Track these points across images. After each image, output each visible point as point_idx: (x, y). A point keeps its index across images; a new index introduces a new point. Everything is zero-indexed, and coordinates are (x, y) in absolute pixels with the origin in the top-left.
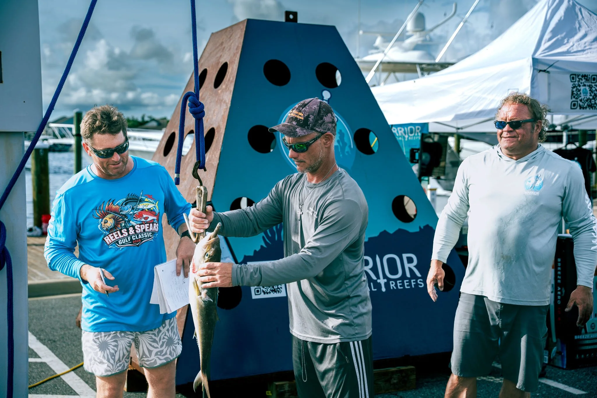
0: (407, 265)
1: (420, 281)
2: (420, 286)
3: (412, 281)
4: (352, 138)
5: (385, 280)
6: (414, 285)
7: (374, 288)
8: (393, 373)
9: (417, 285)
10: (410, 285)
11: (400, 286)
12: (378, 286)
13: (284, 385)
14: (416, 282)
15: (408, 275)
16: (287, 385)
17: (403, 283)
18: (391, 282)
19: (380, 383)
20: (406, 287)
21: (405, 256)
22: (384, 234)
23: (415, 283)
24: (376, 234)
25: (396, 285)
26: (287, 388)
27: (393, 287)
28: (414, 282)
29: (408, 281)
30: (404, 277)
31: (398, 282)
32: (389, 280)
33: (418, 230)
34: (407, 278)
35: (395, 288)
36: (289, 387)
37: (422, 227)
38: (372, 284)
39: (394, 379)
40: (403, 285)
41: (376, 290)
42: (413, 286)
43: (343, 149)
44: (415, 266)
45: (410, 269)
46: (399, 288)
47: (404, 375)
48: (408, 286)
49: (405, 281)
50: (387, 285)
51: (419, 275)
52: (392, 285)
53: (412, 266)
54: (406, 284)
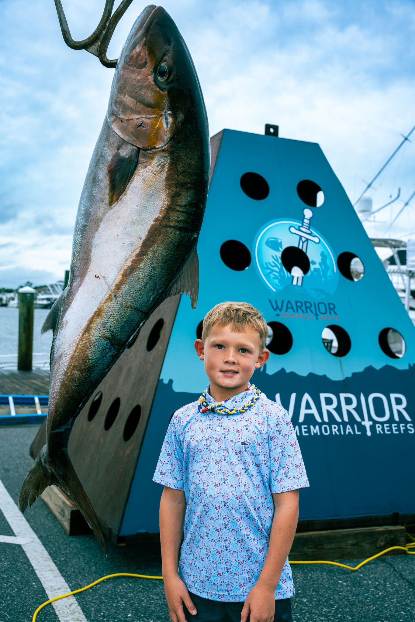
0: (395, 407)
1: (410, 426)
2: (410, 432)
3: (401, 425)
4: (335, 261)
5: (371, 423)
6: (404, 430)
7: (358, 431)
8: (380, 533)
9: (406, 430)
10: (399, 430)
11: (388, 431)
12: (362, 428)
14: (406, 426)
15: (397, 418)
17: (390, 427)
18: (377, 425)
19: (364, 544)
20: (395, 432)
21: (393, 396)
22: (370, 369)
23: (404, 428)
24: (361, 369)
25: (383, 429)
27: (379, 431)
28: (403, 426)
29: (396, 425)
30: (391, 420)
31: (385, 425)
32: (375, 422)
33: (407, 368)
34: (395, 422)
35: (382, 432)
37: (412, 365)
38: (355, 426)
39: (381, 541)
40: (391, 430)
41: (360, 433)
42: (402, 432)
43: (325, 272)
44: (405, 409)
45: (399, 412)
46: (387, 432)
47: (392, 536)
48: (396, 430)
49: (393, 425)
50: (373, 428)
51: (408, 418)
52: (379, 429)
53: (401, 408)
54: (394, 429)
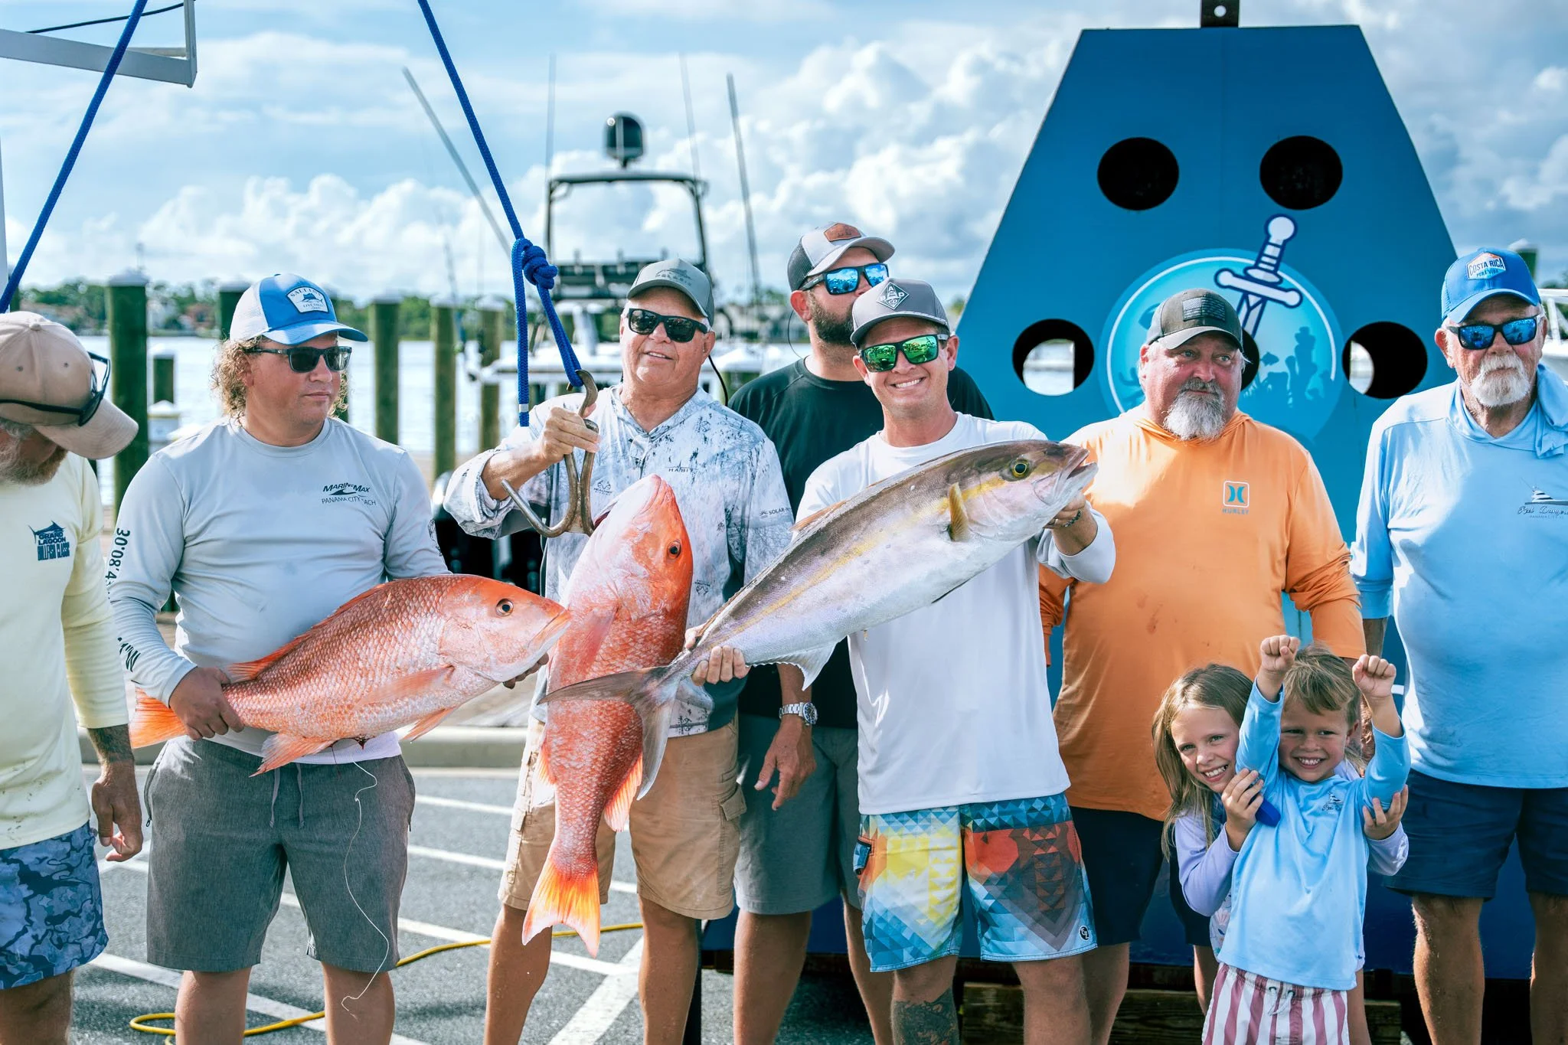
4: (1337, 351)
13: (984, 992)
16: (994, 992)
26: (990, 1000)
36: (998, 996)
43: (1300, 382)
